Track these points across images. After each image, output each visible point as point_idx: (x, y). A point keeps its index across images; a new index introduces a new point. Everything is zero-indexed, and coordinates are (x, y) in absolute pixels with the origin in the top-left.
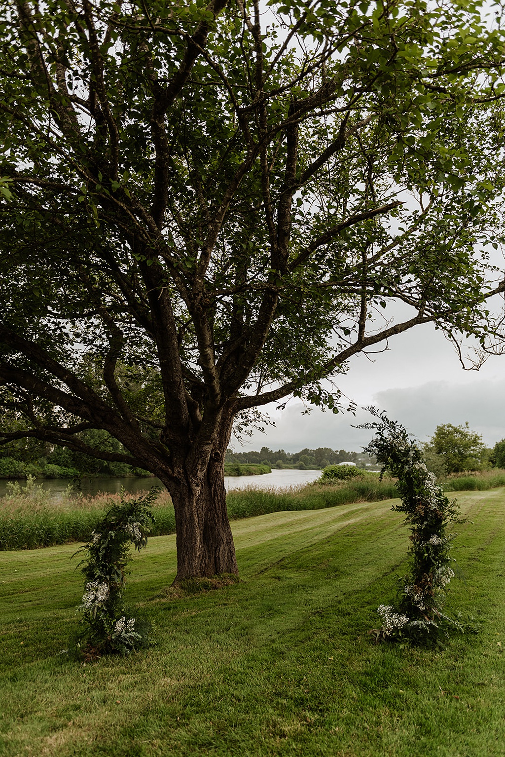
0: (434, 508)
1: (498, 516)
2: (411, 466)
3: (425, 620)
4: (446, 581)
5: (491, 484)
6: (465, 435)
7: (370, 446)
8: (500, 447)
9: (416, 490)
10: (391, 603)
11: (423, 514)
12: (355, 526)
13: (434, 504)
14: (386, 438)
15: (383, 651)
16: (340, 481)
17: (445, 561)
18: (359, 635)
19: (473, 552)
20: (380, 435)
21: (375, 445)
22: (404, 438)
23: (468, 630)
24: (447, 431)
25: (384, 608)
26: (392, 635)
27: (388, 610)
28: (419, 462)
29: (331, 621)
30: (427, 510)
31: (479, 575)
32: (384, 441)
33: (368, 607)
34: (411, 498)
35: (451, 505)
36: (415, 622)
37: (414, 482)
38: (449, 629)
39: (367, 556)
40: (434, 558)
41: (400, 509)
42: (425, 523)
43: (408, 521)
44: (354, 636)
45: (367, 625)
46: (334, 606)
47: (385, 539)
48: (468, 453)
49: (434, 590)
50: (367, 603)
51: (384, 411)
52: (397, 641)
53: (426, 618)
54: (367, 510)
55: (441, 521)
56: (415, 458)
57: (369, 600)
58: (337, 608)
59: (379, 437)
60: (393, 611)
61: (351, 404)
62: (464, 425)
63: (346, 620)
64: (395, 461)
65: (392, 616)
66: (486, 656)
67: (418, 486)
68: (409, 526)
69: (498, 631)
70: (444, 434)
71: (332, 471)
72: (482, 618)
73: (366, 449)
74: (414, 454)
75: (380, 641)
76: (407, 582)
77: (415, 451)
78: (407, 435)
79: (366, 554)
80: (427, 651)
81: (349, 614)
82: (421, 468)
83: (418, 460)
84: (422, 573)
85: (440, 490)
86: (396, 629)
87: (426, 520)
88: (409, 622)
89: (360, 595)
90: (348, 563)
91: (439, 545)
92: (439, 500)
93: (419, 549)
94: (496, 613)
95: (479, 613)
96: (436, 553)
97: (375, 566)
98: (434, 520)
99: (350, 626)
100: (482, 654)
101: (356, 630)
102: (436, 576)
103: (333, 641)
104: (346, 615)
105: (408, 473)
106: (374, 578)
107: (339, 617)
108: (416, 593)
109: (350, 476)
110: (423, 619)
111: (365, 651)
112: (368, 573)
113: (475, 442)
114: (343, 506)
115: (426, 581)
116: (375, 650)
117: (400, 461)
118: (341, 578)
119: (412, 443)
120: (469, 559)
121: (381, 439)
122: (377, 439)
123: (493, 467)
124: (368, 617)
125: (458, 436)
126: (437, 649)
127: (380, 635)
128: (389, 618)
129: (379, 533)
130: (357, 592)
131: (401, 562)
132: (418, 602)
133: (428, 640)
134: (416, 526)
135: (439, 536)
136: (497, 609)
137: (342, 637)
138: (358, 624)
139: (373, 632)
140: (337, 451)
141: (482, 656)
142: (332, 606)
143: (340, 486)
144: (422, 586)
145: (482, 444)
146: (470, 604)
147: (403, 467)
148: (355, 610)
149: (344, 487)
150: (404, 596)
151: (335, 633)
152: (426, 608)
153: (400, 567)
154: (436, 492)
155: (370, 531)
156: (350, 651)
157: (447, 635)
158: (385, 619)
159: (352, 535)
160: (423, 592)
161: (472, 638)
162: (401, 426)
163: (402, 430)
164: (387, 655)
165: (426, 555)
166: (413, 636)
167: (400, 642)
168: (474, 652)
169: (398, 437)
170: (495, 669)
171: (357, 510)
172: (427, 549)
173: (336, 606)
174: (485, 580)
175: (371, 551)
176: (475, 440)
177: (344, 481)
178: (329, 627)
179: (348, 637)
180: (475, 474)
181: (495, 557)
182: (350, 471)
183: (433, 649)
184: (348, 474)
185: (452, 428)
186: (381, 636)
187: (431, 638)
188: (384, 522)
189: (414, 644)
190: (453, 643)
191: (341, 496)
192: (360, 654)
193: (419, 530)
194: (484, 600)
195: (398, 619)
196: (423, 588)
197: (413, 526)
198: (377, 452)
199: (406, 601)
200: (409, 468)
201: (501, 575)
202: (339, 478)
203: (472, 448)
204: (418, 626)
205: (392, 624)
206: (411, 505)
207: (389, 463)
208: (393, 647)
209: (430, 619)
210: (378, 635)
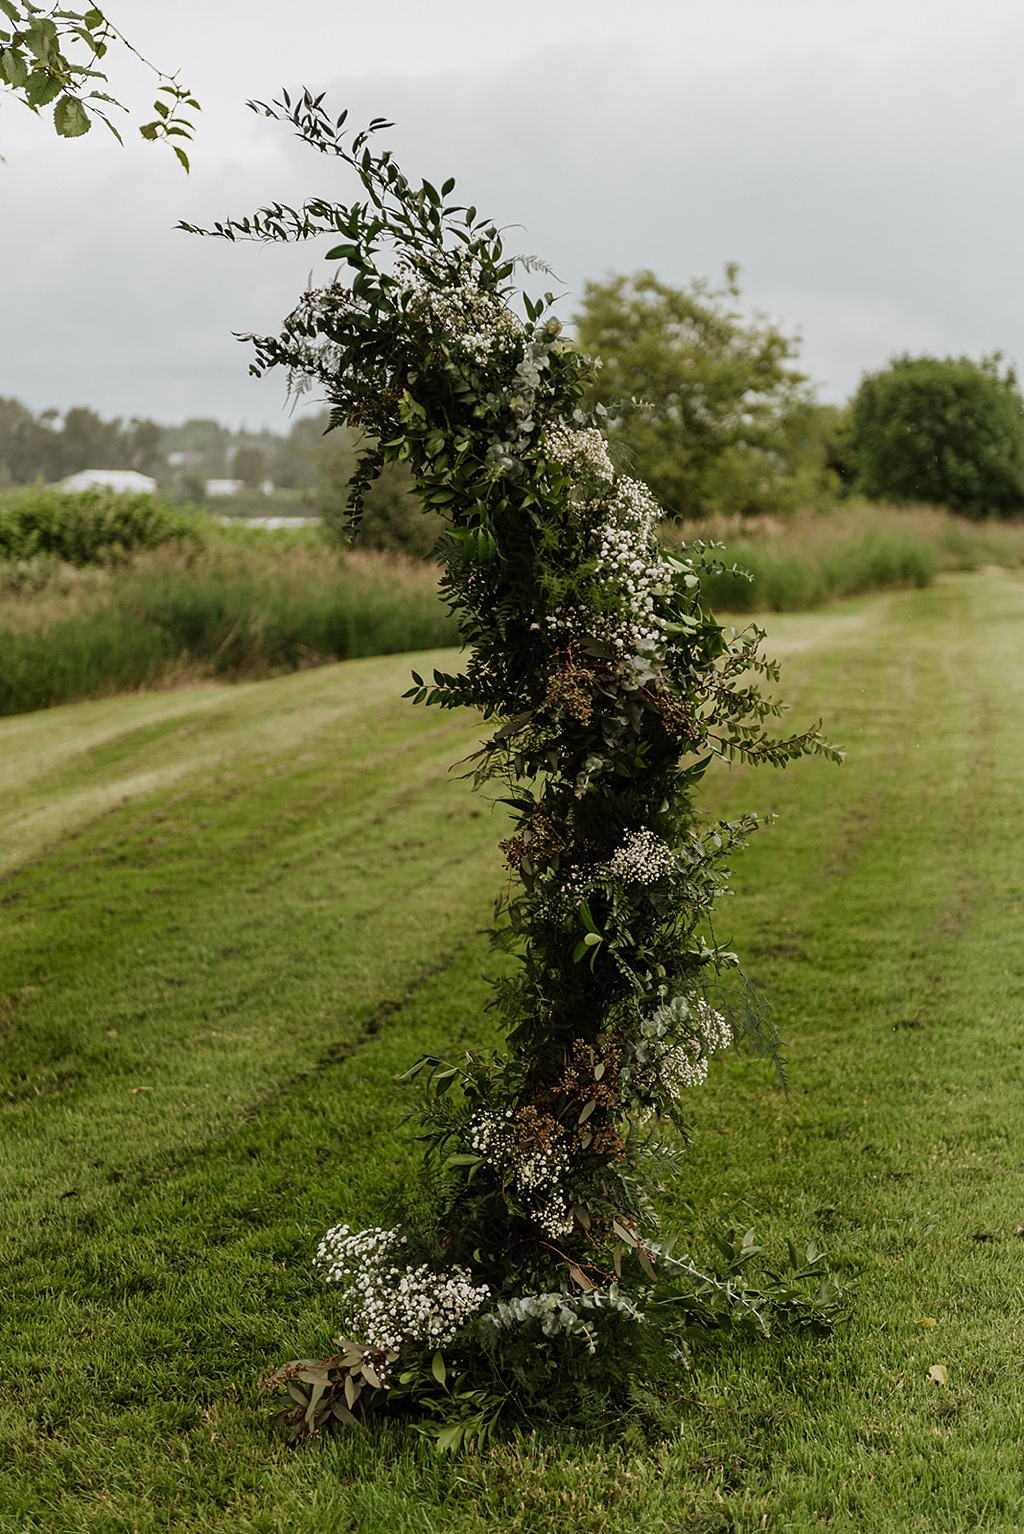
0: (643, 679)
1: (874, 731)
2: (522, 444)
3: (573, 1287)
4: (687, 1072)
5: (832, 581)
6: (716, 333)
7: (293, 326)
8: (882, 394)
9: (553, 583)
10: (391, 1211)
11: (585, 715)
12: (160, 809)
13: (647, 654)
14: (386, 281)
15: (347, 1474)
16: (68, 573)
17: (683, 966)
18: (207, 1400)
19: (770, 914)
20: (355, 261)
21: (324, 325)
22: (487, 282)
23: (783, 1316)
24: (636, 307)
25: (352, 1242)
26: (395, 1383)
27: (370, 1254)
28: (572, 424)
29: (48, 1333)
30: (607, 689)
31: (805, 1029)
32: (378, 300)
33: (252, 1238)
34: (517, 629)
35: (734, 663)
36: (522, 1307)
37: (539, 535)
38: (689, 1321)
39: (227, 965)
40: (628, 953)
41: (455, 693)
42: (595, 763)
43: (501, 757)
44: (182, 1408)
45: (247, 1341)
46: (57, 1252)
47: (325, 872)
48: (728, 424)
49: (622, 1127)
50: (245, 1215)
51: (378, 124)
52: (419, 1413)
53: (577, 1275)
54: (216, 722)
55: (676, 751)
56: (548, 399)
57: (255, 1201)
58: (79, 1256)
59: (348, 276)
60: (401, 1257)
61: (168, 100)
62: (717, 281)
63: (128, 1323)
64: (436, 418)
65: (396, 1280)
66: (881, 1442)
67: (563, 561)
68: (499, 788)
69: (928, 1310)
70: (618, 322)
71: (28, 521)
72: (846, 1245)
73: (272, 346)
74: (544, 374)
75: (330, 1425)
76: (481, 1096)
77: (552, 355)
78: (508, 270)
79: (227, 953)
80: (579, 1450)
81: (144, 1286)
82: (581, 455)
83: (567, 410)
84: (565, 1039)
85: (678, 578)
86: (416, 1350)
87: (599, 748)
88: (485, 1308)
89: (200, 1175)
90: (127, 1009)
91: (660, 885)
92: (676, 638)
93: (553, 909)
94: (908, 1217)
95: (827, 1221)
96: (641, 925)
97: (273, 1016)
98: (643, 748)
99: (154, 1351)
100: (857, 1436)
101: (192, 1374)
102: (639, 1049)
103: (64, 1449)
104: (133, 1290)
105: (509, 486)
106: (274, 1080)
107: (91, 1307)
108: (529, 1147)
109: (127, 544)
110: (560, 1281)
111: (247, 1487)
112: (241, 1055)
113: (765, 369)
114: (87, 709)
115: (586, 1079)
116: (303, 1474)
117: (463, 415)
118: (92, 1093)
119: (534, 312)
120: (755, 951)
121: (361, 288)
122: (336, 287)
123: (843, 496)
124: (254, 1297)
125: (683, 337)
126: (632, 1433)
127: (327, 1390)
128: (378, 1295)
129: (290, 842)
130: (180, 1161)
131: (412, 987)
132: (540, 1197)
133: (584, 1390)
134: (536, 786)
135: (665, 833)
136: (907, 1198)
137: (115, 1422)
138: (200, 1337)
139: (292, 1381)
140: (51, 414)
141: (860, 1448)
142: (46, 1251)
143: (72, 602)
144: (563, 1110)
145: (796, 379)
146: (781, 1181)
147: (480, 450)
148: (178, 1262)
149: (92, 604)
150: (466, 1168)
151: (70, 1403)
152: (578, 1226)
153: (407, 1014)
154: (659, 590)
155: (243, 833)
156: (161, 1492)
157: (682, 1355)
158: (359, 1300)
159: (142, 859)
160: (568, 1138)
161: (806, 1356)
162: (472, 214)
163: (481, 234)
164: (373, 1494)
165: (592, 938)
166: (507, 1376)
167: (438, 1418)
168: (820, 1432)
169: (454, 278)
170: (928, 1508)
171: (167, 727)
172: (599, 907)
173: (69, 1249)
174: (836, 1052)
175: (249, 936)
176: (767, 356)
177: (90, 573)
178: (35, 1371)
179: (143, 1417)
180: (761, 530)
181: (878, 935)
182: (125, 518)
183: (613, 1434)
184: (112, 537)
185: (660, 291)
186: (334, 1394)
187: (599, 1382)
188: (314, 781)
189: (509, 1420)
190: (711, 1393)
191: (75, 655)
192: (222, 1505)
193: (558, 802)
194: (846, 1154)
195: (429, 1292)
196: (569, 1121)
197: (525, 782)
198: (332, 367)
199: (472, 1193)
200: (514, 455)
201: (913, 1025)
202: (66, 557)
203: (751, 398)
204: (536, 1322)
205: (398, 1323)
206: (516, 671)
207: (401, 430)
208: (400, 1446)
209: (598, 1278)
210: (317, 1393)
